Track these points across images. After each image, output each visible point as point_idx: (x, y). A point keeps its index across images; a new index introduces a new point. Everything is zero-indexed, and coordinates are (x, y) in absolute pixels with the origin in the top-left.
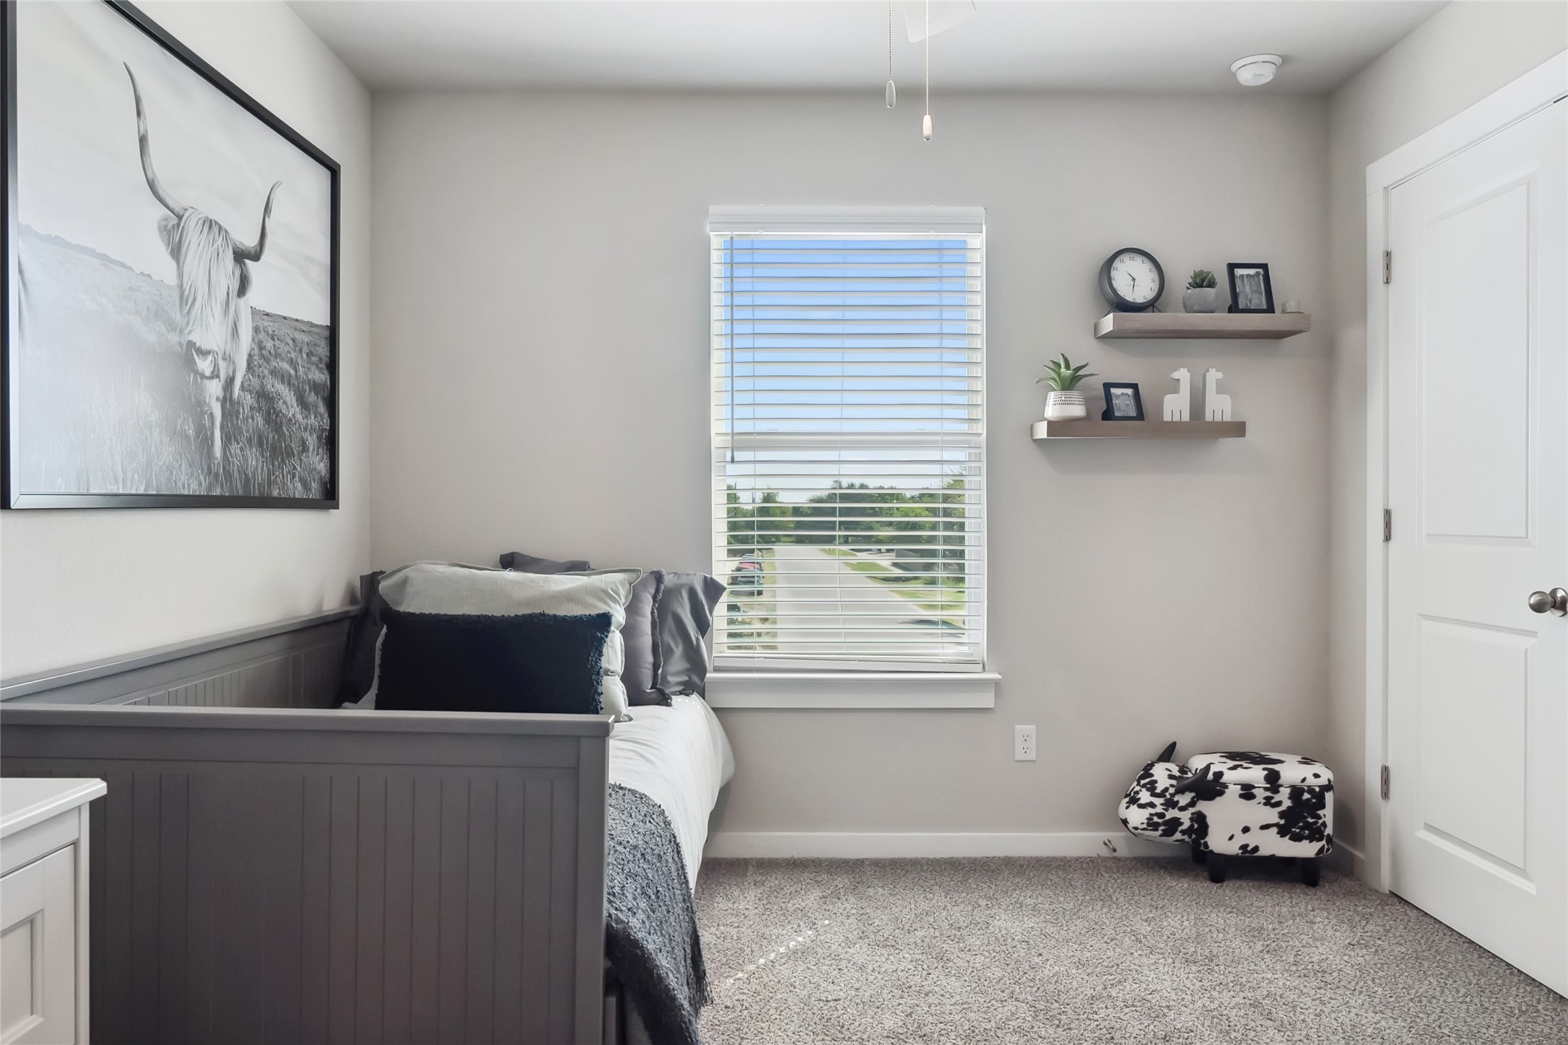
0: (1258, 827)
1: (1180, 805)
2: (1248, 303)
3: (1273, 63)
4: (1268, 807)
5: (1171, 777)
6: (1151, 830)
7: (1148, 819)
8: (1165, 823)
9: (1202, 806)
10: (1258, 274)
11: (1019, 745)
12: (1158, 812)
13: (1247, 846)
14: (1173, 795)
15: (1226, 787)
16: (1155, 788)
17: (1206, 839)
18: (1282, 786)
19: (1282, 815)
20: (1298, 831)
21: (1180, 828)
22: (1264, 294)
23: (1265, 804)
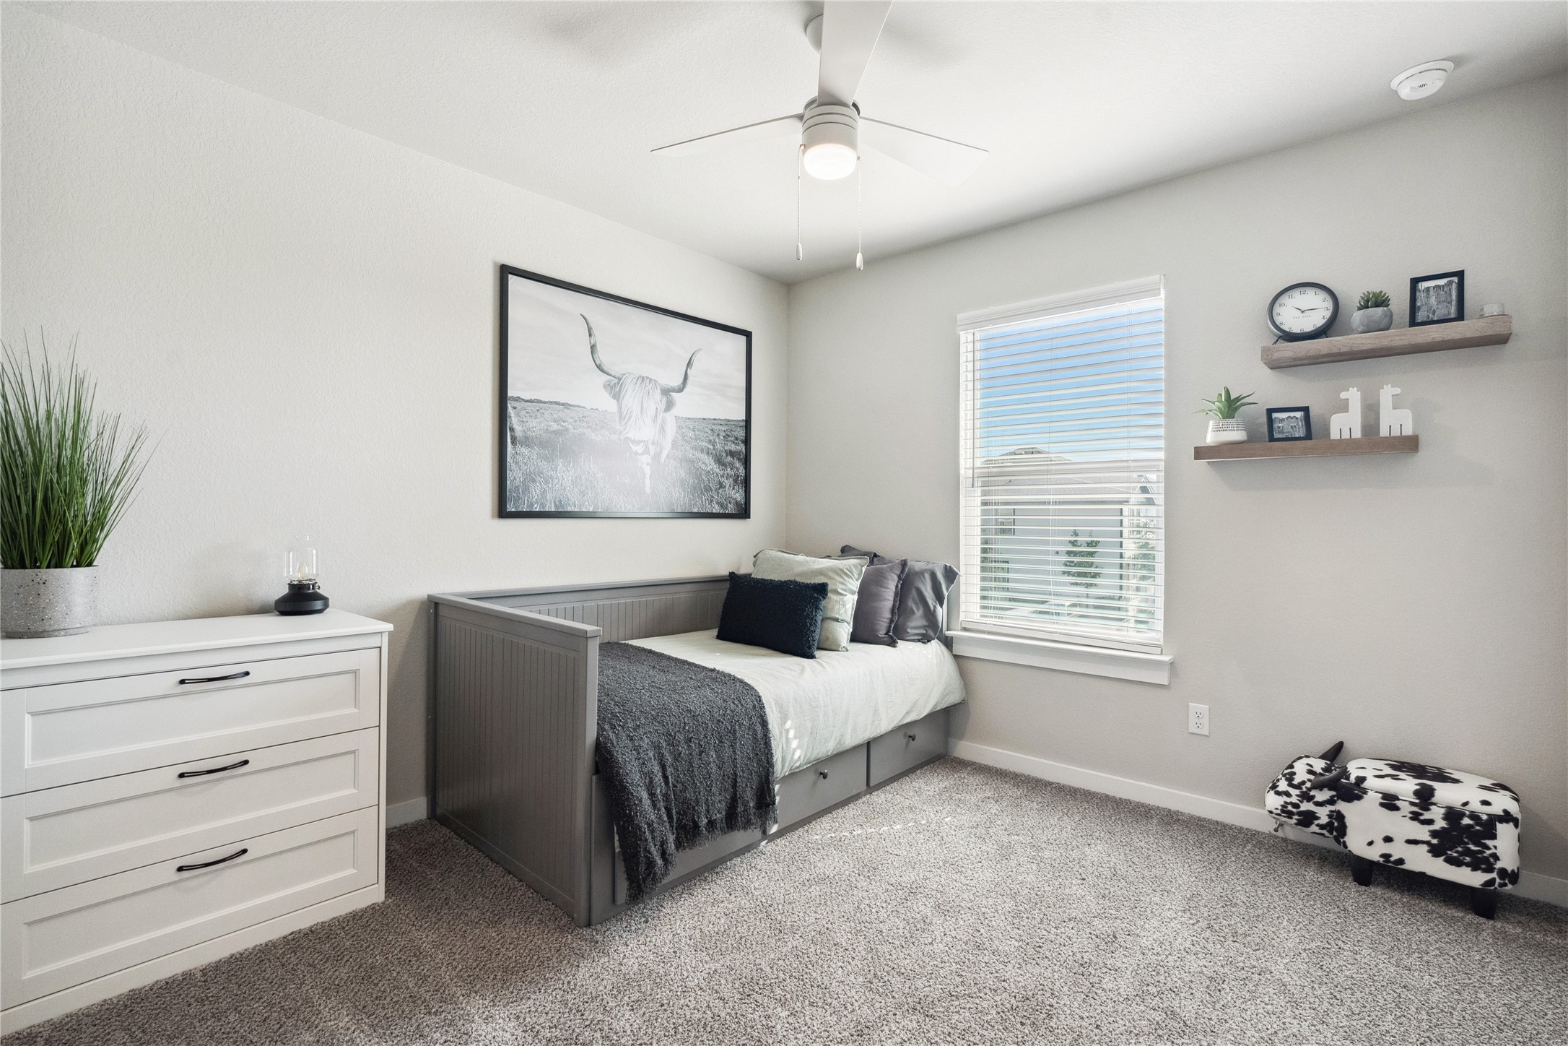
0: (1404, 840)
1: (1315, 800)
2: (1431, 315)
3: (1443, 70)
4: (1416, 823)
5: (1310, 772)
6: (1284, 817)
7: (1282, 806)
8: (1300, 814)
9: (1342, 806)
10: (1451, 283)
11: (1193, 720)
12: (1294, 801)
13: (1390, 856)
14: (1310, 789)
15: (1366, 793)
16: (1293, 779)
17: (1345, 839)
18: (1435, 804)
19: (1434, 834)
20: (1455, 855)
21: (1316, 822)
22: (1454, 303)
23: (1412, 819)
